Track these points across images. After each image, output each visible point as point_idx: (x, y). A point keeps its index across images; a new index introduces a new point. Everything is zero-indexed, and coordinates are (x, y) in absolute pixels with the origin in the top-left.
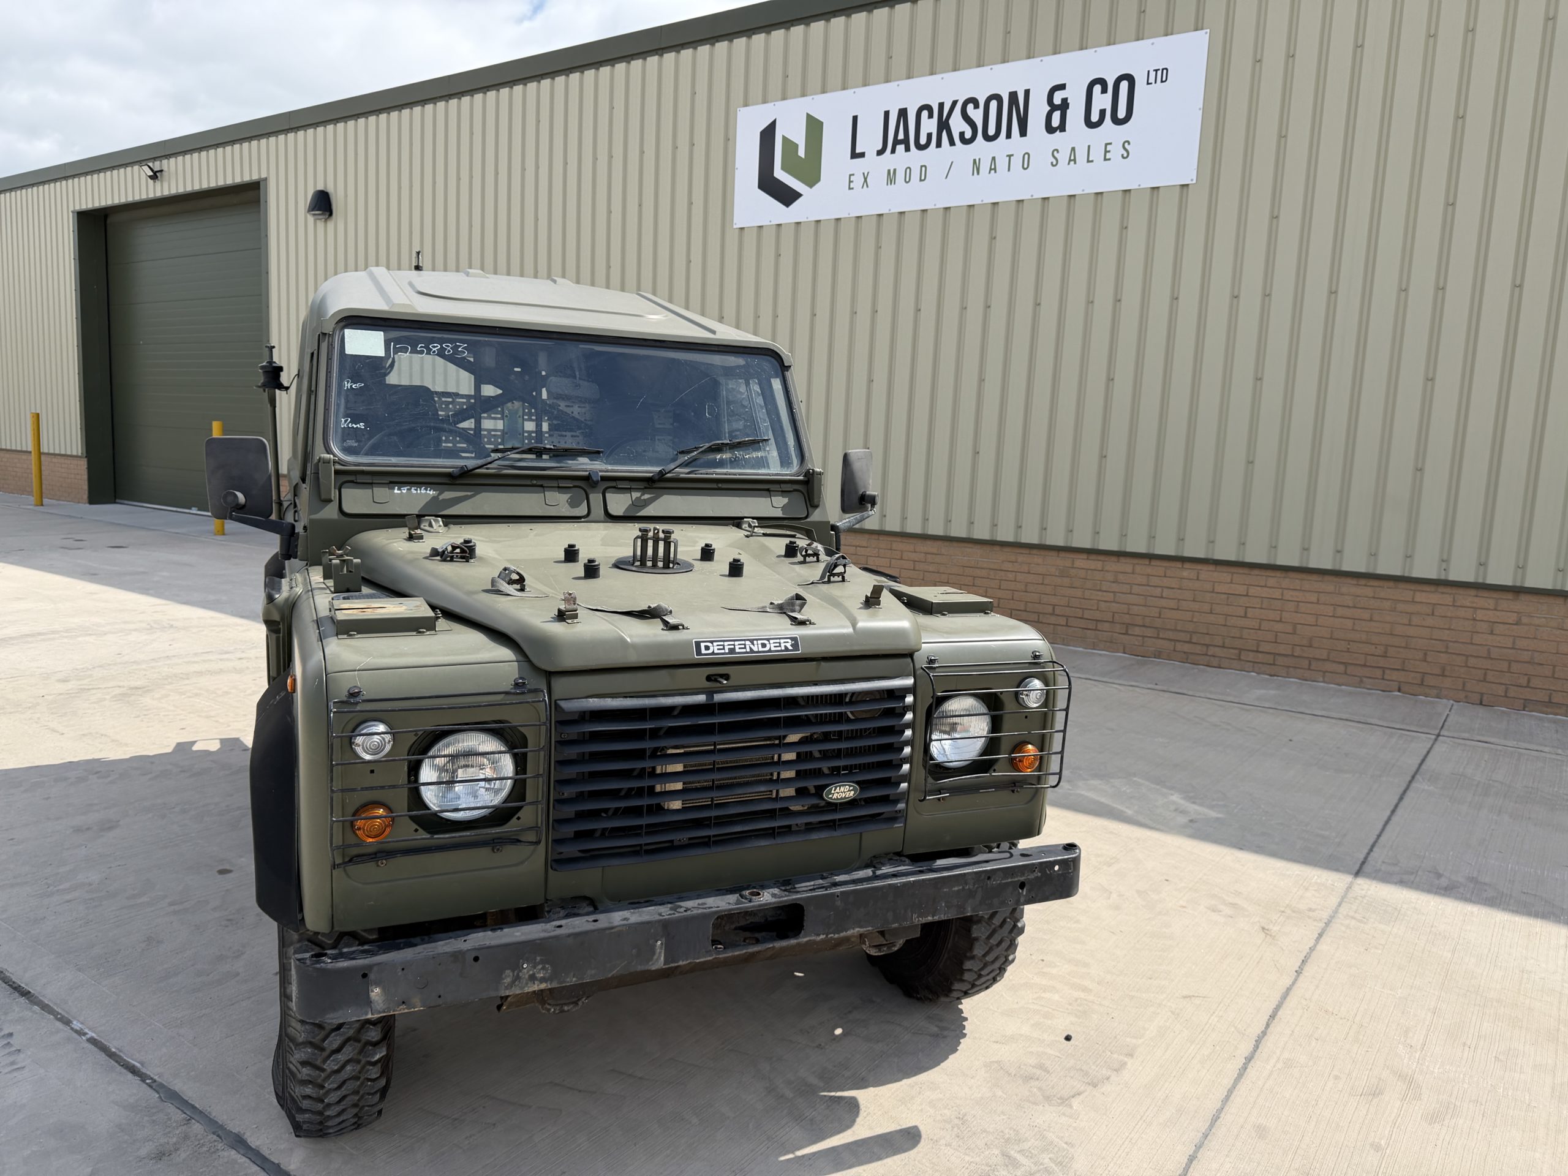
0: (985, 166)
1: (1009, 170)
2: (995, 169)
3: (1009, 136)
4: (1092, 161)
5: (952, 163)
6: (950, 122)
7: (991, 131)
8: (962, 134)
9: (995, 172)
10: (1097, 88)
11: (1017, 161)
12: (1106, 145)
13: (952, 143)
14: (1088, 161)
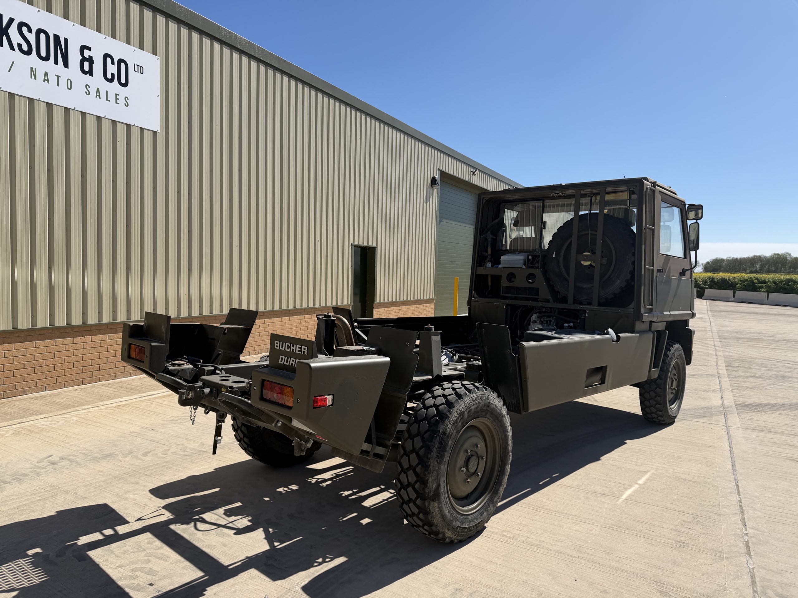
0: (40, 75)
1: (58, 85)
2: (48, 80)
3: (56, 62)
4: (109, 101)
5: (13, 62)
6: (9, 31)
7: (43, 53)
8: (20, 46)
9: (48, 83)
10: (109, 60)
11: (63, 82)
12: (116, 95)
13: (12, 48)
14: (107, 100)
